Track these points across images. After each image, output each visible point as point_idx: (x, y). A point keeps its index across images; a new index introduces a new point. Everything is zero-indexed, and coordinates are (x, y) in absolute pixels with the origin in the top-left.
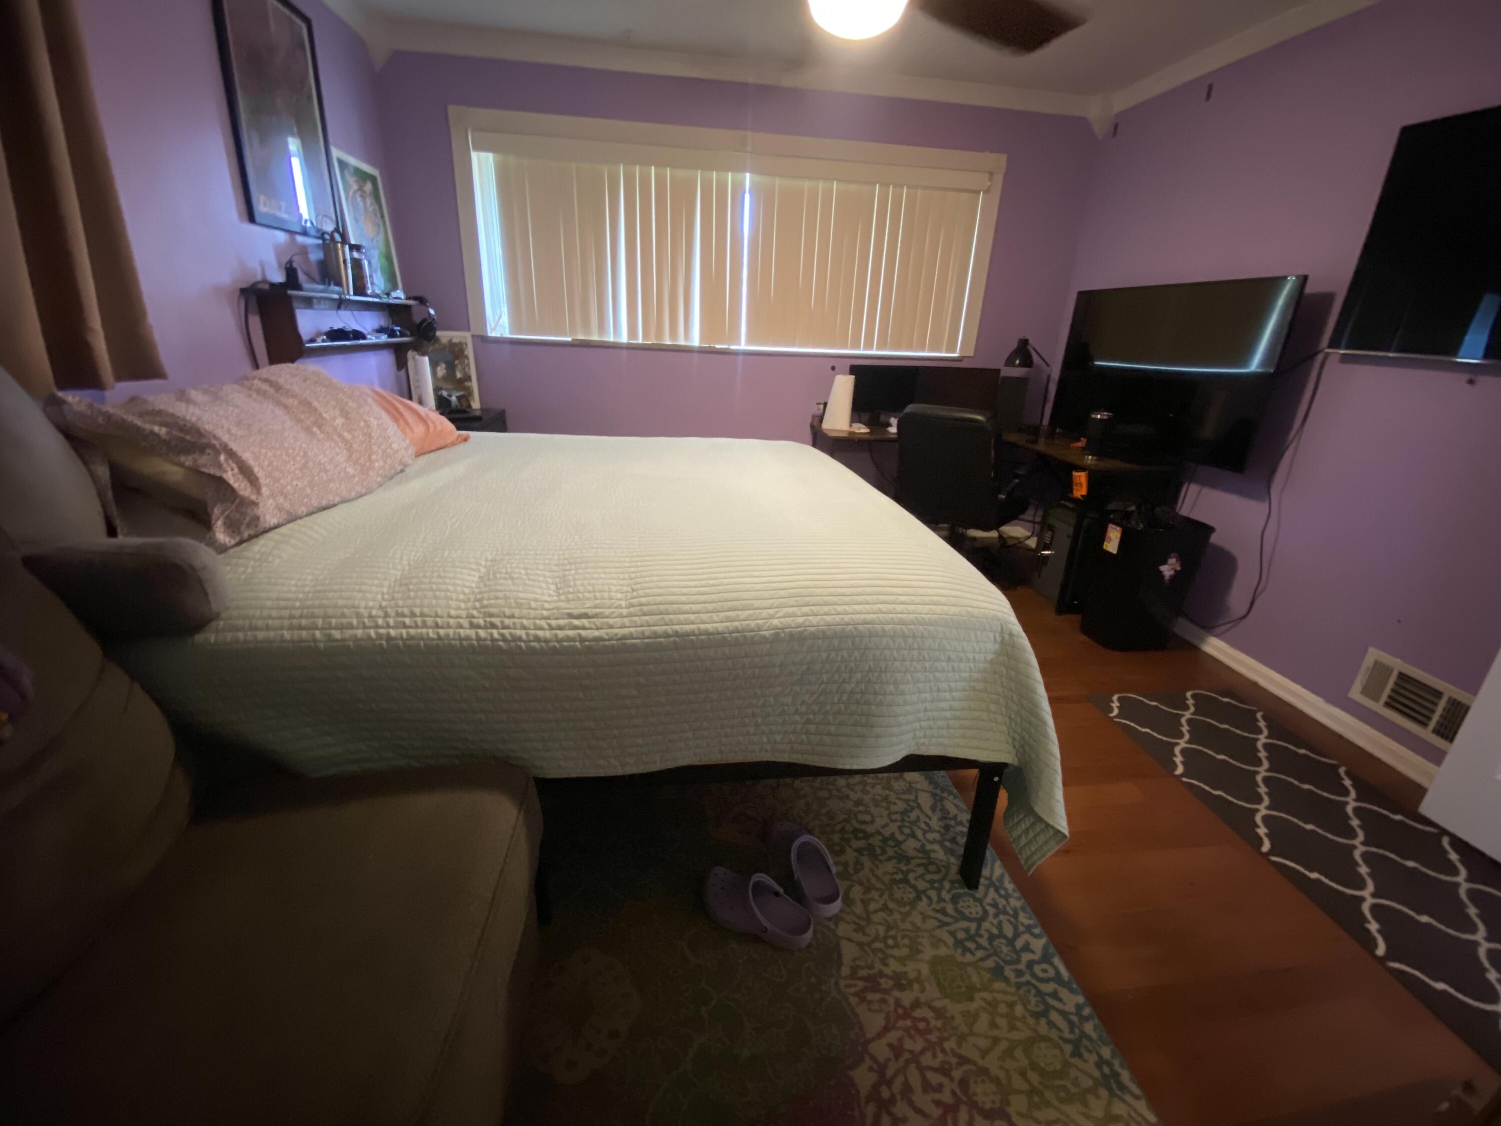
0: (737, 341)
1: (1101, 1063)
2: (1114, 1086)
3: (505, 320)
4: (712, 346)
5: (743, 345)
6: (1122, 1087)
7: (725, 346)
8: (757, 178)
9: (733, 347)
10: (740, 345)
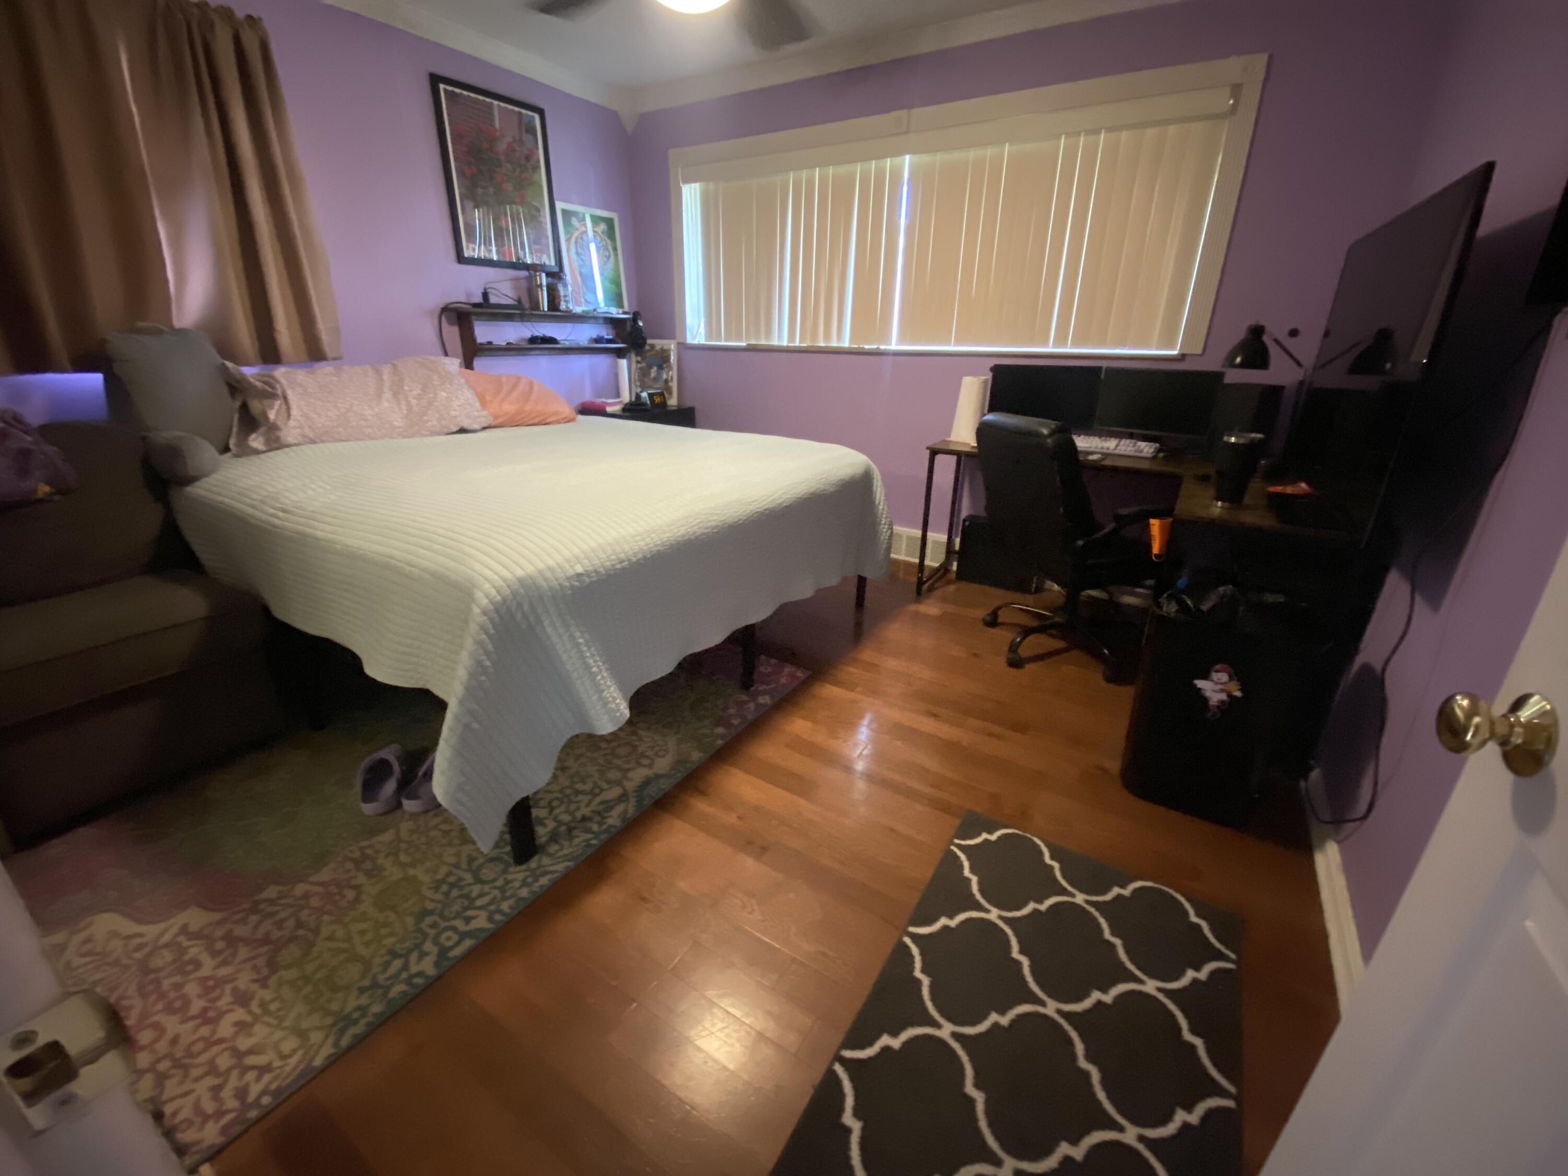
0: (886, 339)
1: (363, 1009)
2: (341, 1025)
3: (702, 330)
4: (861, 346)
5: (894, 345)
6: (341, 1032)
7: (875, 347)
8: (917, 158)
9: (883, 347)
10: (890, 345)
